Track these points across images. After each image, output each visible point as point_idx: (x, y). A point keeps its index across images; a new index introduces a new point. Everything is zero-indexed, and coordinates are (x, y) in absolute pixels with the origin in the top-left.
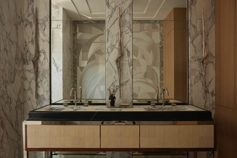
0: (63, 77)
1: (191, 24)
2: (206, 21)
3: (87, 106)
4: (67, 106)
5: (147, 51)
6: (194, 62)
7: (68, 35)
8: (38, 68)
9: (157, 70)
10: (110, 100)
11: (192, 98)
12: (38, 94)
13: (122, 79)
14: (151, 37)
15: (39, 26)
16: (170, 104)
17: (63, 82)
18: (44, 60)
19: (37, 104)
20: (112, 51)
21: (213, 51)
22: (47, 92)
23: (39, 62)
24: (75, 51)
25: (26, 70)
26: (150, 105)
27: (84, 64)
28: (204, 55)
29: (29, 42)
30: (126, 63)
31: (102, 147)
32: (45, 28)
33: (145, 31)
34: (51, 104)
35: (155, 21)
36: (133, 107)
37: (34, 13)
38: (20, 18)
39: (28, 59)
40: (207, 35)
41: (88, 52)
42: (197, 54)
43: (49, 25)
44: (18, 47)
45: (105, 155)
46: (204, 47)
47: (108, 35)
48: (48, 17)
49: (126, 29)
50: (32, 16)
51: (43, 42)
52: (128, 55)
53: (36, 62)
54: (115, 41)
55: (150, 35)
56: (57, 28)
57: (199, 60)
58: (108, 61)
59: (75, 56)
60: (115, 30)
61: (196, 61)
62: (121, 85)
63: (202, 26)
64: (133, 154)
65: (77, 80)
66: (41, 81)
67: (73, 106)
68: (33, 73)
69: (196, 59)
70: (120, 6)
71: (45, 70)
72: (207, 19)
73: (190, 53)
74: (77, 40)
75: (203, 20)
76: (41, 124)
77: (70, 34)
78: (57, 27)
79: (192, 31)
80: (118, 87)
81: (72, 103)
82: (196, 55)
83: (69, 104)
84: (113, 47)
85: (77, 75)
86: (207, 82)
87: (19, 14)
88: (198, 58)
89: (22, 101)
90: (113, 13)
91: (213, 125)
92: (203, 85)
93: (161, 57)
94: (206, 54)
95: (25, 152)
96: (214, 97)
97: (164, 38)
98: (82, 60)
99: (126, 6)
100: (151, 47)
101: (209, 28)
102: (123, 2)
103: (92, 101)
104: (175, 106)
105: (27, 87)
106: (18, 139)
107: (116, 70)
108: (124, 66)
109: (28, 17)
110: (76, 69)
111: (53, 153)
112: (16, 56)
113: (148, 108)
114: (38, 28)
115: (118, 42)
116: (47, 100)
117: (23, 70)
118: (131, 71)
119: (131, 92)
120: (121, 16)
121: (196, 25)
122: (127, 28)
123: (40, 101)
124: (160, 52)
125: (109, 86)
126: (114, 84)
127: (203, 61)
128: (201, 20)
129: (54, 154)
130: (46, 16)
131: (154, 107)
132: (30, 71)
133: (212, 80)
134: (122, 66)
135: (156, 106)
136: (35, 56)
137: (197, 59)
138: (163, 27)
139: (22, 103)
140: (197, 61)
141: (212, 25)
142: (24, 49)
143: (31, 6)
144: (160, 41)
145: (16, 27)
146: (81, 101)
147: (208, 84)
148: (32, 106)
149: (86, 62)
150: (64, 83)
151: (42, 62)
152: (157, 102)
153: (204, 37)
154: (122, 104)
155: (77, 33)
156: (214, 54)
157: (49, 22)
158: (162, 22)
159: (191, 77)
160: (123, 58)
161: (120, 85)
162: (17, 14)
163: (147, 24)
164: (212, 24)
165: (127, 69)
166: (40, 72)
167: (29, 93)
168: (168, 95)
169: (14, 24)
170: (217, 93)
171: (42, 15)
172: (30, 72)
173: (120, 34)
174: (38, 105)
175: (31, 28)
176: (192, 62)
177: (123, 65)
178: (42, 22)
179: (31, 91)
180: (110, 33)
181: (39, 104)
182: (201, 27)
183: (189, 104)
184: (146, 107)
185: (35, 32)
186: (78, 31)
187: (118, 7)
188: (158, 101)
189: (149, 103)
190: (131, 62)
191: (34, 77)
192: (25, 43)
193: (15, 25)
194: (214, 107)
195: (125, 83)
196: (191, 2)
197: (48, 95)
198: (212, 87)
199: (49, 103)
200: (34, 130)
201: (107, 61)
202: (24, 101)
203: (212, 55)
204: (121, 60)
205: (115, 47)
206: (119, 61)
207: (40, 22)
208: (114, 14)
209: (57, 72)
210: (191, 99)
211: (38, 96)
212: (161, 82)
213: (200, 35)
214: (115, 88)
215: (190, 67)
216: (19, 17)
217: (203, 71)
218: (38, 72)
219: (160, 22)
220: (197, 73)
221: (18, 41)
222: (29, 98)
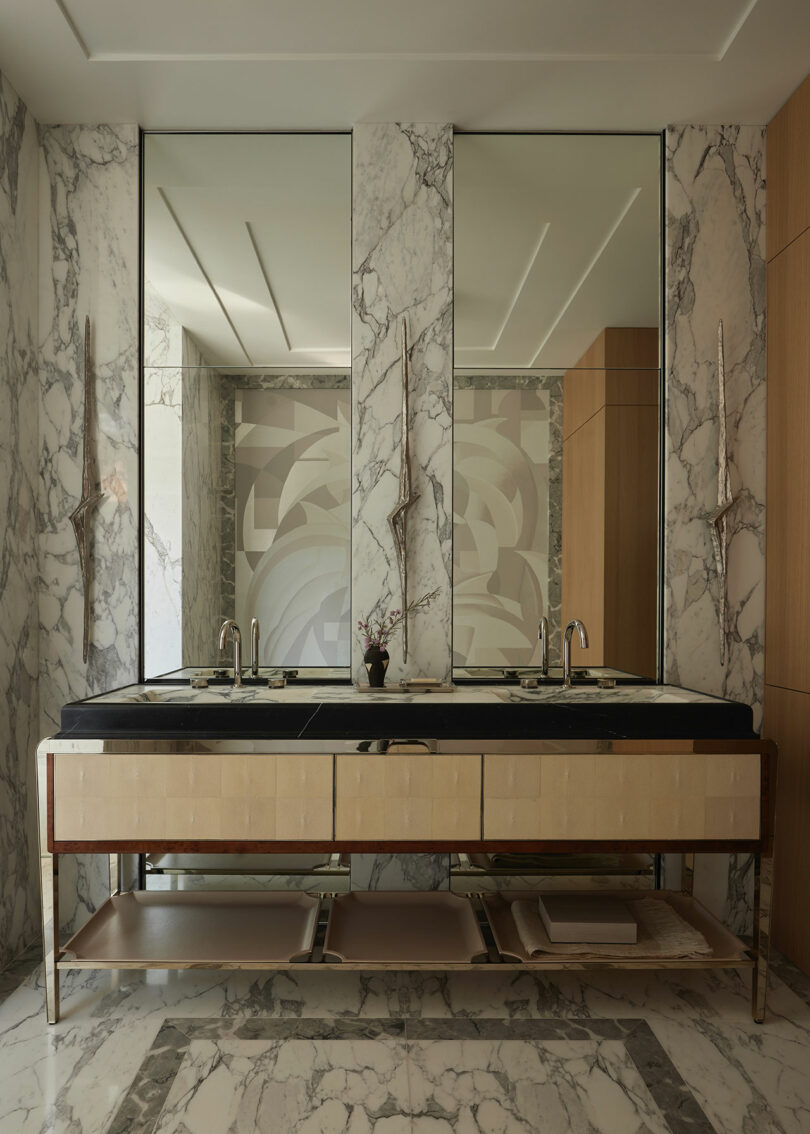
0: (183, 590)
1: (675, 383)
2: (732, 371)
3: (282, 687)
4: (203, 687)
5: (501, 493)
6: (683, 523)
7: (202, 431)
8: (92, 545)
9: (538, 563)
10: (369, 666)
11: (675, 660)
12: (92, 645)
13: (414, 587)
14: (517, 443)
15: (100, 388)
16: (594, 682)
17: (183, 607)
18: (117, 515)
19: (88, 680)
20: (377, 482)
21: (757, 485)
22: (130, 636)
23: (97, 523)
24: (227, 492)
25: (47, 554)
26: (517, 683)
27: (260, 539)
28: (723, 497)
29: (60, 448)
30: (426, 529)
31: (340, 837)
32: (121, 395)
33: (495, 419)
34: (142, 681)
35: (533, 382)
36: (452, 691)
37: (79, 337)
38: (27, 359)
39: (55, 511)
40: (737, 425)
41: (280, 496)
42: (695, 495)
43: (136, 383)
44: (20, 468)
45: (347, 874)
46: (722, 470)
47: (361, 423)
48: (132, 356)
49: (428, 401)
50: (71, 349)
51: (114, 447)
52: (436, 499)
53: (88, 523)
54: (389, 444)
55: (511, 432)
56: (162, 401)
57: (704, 516)
58: (361, 522)
59: (228, 509)
60: (388, 403)
61: (691, 520)
62: (409, 609)
63: (718, 390)
64: (452, 870)
65: (234, 601)
66: (106, 594)
67: (229, 687)
68: (73, 564)
69: (691, 512)
70: (406, 314)
71: (120, 552)
72: (738, 364)
73: (670, 490)
74: (234, 450)
75: (721, 369)
76: (101, 751)
77: (210, 427)
78: (162, 399)
79: (677, 409)
80: (399, 616)
81: (223, 680)
82: (693, 497)
83: (211, 682)
84: (379, 466)
85: (234, 581)
86: (735, 602)
87: (23, 343)
88: (700, 509)
89: (31, 669)
90: (382, 341)
91: (759, 756)
92: (717, 611)
93: (556, 517)
94: (729, 494)
95: (46, 862)
96: (759, 657)
97: (565, 445)
98: (256, 527)
99: (427, 316)
100: (517, 480)
101: (744, 397)
102: (418, 298)
103: (297, 672)
104: (612, 688)
105: (50, 617)
106: (16, 814)
107: (392, 553)
108: (419, 540)
109: (56, 354)
110: (233, 558)
111: (148, 868)
112: (10, 499)
113: (512, 695)
114: (94, 393)
115: (398, 450)
116: (128, 665)
117: (35, 555)
118: (446, 559)
119: (447, 636)
120: (410, 353)
121: (693, 387)
122: (434, 398)
123: (103, 671)
124: (550, 498)
125: (366, 615)
126: (383, 606)
127: (721, 522)
128: (713, 367)
129: (150, 872)
130: (125, 351)
131: (532, 690)
132: (63, 556)
133: (751, 592)
134: (413, 539)
135: (541, 688)
136: (82, 502)
137: (695, 513)
138: (562, 401)
139: (31, 677)
140: (695, 521)
141: (752, 385)
142: (42, 474)
143: (67, 311)
144: (549, 456)
145: (12, 391)
146: (255, 673)
147: (737, 607)
148: (70, 688)
149: (271, 533)
150: (187, 611)
151: (108, 521)
152: (543, 676)
153: (723, 429)
154: (413, 680)
155: (236, 426)
156: (760, 497)
157: (136, 373)
158: (559, 384)
159: (672, 582)
160: (416, 509)
161: (406, 609)
162: (14, 341)
163: (504, 393)
164: (756, 382)
165: (431, 551)
166: (100, 560)
167: (58, 641)
168: (587, 646)
169: (6, 378)
170: (773, 642)
171: (111, 347)
172: (65, 562)
173: (405, 420)
174: (91, 686)
175: (69, 396)
176: (679, 523)
177: (418, 535)
178: (110, 374)
179: (66, 634)
180: (367, 417)
181: (98, 681)
182: (712, 394)
183: (665, 682)
184: (504, 690)
185: (82, 410)
186: (238, 418)
187: (400, 318)
188: (545, 673)
189: (512, 679)
190: (445, 525)
191: (77, 581)
192: (45, 452)
193: (8, 383)
194: (760, 693)
195: (425, 602)
196: (677, 299)
197: (132, 645)
198: (751, 620)
199: (134, 679)
200: (82, 774)
201: (357, 521)
202: (40, 672)
203: (753, 497)
204: (409, 515)
205: (388, 466)
206: (401, 521)
207: (101, 372)
208: (382, 346)
209: (161, 568)
210: (670, 664)
211: (92, 651)
212: (552, 609)
213: (708, 425)
214: (389, 620)
215: (670, 542)
216: (23, 354)
217: (718, 558)
218: (93, 560)
219: (552, 384)
220: (697, 565)
221: (16, 445)
222: (60, 661)
